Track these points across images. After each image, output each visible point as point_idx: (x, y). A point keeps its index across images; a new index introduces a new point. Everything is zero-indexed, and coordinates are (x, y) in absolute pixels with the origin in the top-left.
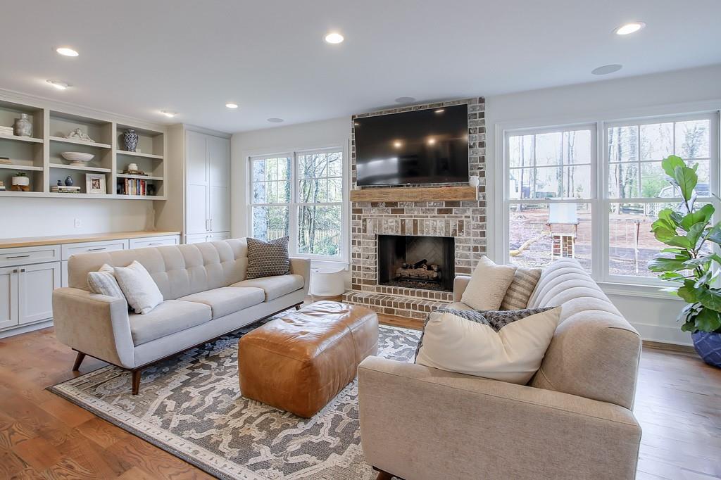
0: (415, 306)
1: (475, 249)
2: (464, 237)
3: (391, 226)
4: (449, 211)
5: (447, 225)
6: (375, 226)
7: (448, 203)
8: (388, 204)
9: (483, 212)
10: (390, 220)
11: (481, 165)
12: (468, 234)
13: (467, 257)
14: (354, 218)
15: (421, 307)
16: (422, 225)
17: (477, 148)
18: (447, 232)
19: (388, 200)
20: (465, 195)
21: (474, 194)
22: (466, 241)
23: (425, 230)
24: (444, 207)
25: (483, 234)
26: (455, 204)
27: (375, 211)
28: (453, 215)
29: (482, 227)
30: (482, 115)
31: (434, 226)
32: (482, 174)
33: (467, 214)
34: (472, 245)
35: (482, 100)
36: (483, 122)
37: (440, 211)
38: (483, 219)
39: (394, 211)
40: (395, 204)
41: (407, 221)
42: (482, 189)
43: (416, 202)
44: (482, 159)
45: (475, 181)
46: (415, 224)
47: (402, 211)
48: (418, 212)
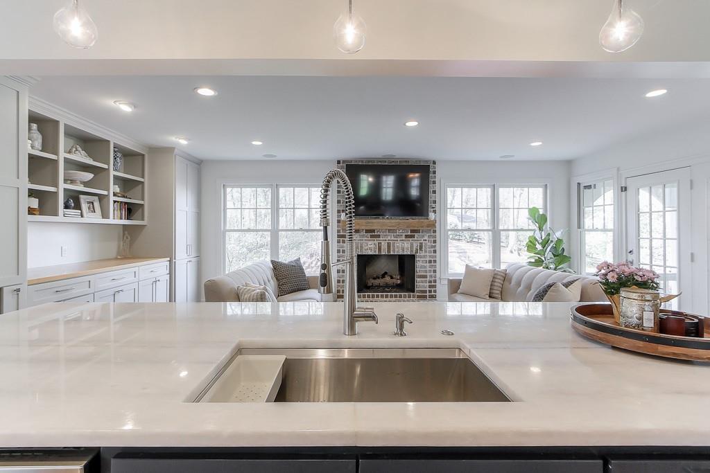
1: (430, 262)
2: (423, 254)
3: (370, 247)
4: (413, 236)
5: (412, 245)
6: (357, 248)
7: (412, 231)
8: (367, 231)
9: (435, 237)
10: (370, 243)
11: (434, 205)
12: (426, 252)
13: (425, 267)
14: (339, 242)
16: (394, 246)
17: (432, 194)
18: (412, 251)
19: (367, 228)
20: (425, 225)
22: (425, 256)
23: (396, 250)
24: (409, 234)
25: (435, 252)
26: (417, 231)
27: (357, 236)
28: (416, 239)
29: (434, 247)
30: (435, 172)
31: (403, 247)
32: (435, 212)
34: (428, 259)
35: (434, 162)
36: (435, 177)
37: (407, 236)
38: (435, 242)
39: (372, 236)
40: (373, 231)
41: (383, 244)
42: (435, 221)
43: (389, 230)
44: (435, 202)
45: (432, 216)
46: (389, 245)
47: (379, 236)
48: (390, 237)
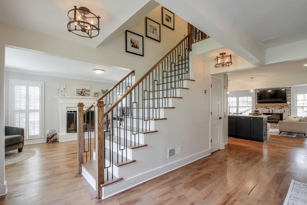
0: (273, 126)
1: (288, 116)
2: (285, 113)
4: (282, 108)
5: (281, 111)
6: (262, 111)
7: (281, 107)
8: (265, 107)
9: (291, 109)
10: (266, 110)
11: (290, 100)
12: (286, 113)
13: (286, 117)
15: (275, 126)
16: (274, 111)
17: (289, 97)
18: (281, 112)
20: (286, 105)
21: (288, 105)
22: (286, 114)
24: (280, 108)
25: (290, 113)
26: (284, 107)
27: (261, 108)
29: (290, 111)
30: (290, 90)
31: (277, 111)
32: (290, 102)
33: (287, 109)
35: (290, 88)
36: (290, 92)
37: (279, 108)
40: (267, 107)
41: (270, 110)
42: (290, 104)
43: (273, 107)
44: (290, 99)
45: (288, 103)
46: (272, 111)
47: (269, 108)
48: (273, 109)
